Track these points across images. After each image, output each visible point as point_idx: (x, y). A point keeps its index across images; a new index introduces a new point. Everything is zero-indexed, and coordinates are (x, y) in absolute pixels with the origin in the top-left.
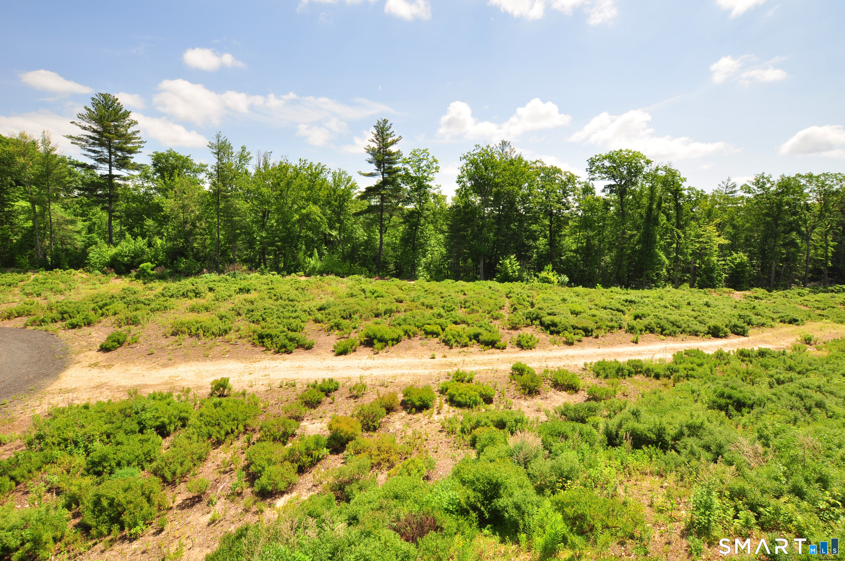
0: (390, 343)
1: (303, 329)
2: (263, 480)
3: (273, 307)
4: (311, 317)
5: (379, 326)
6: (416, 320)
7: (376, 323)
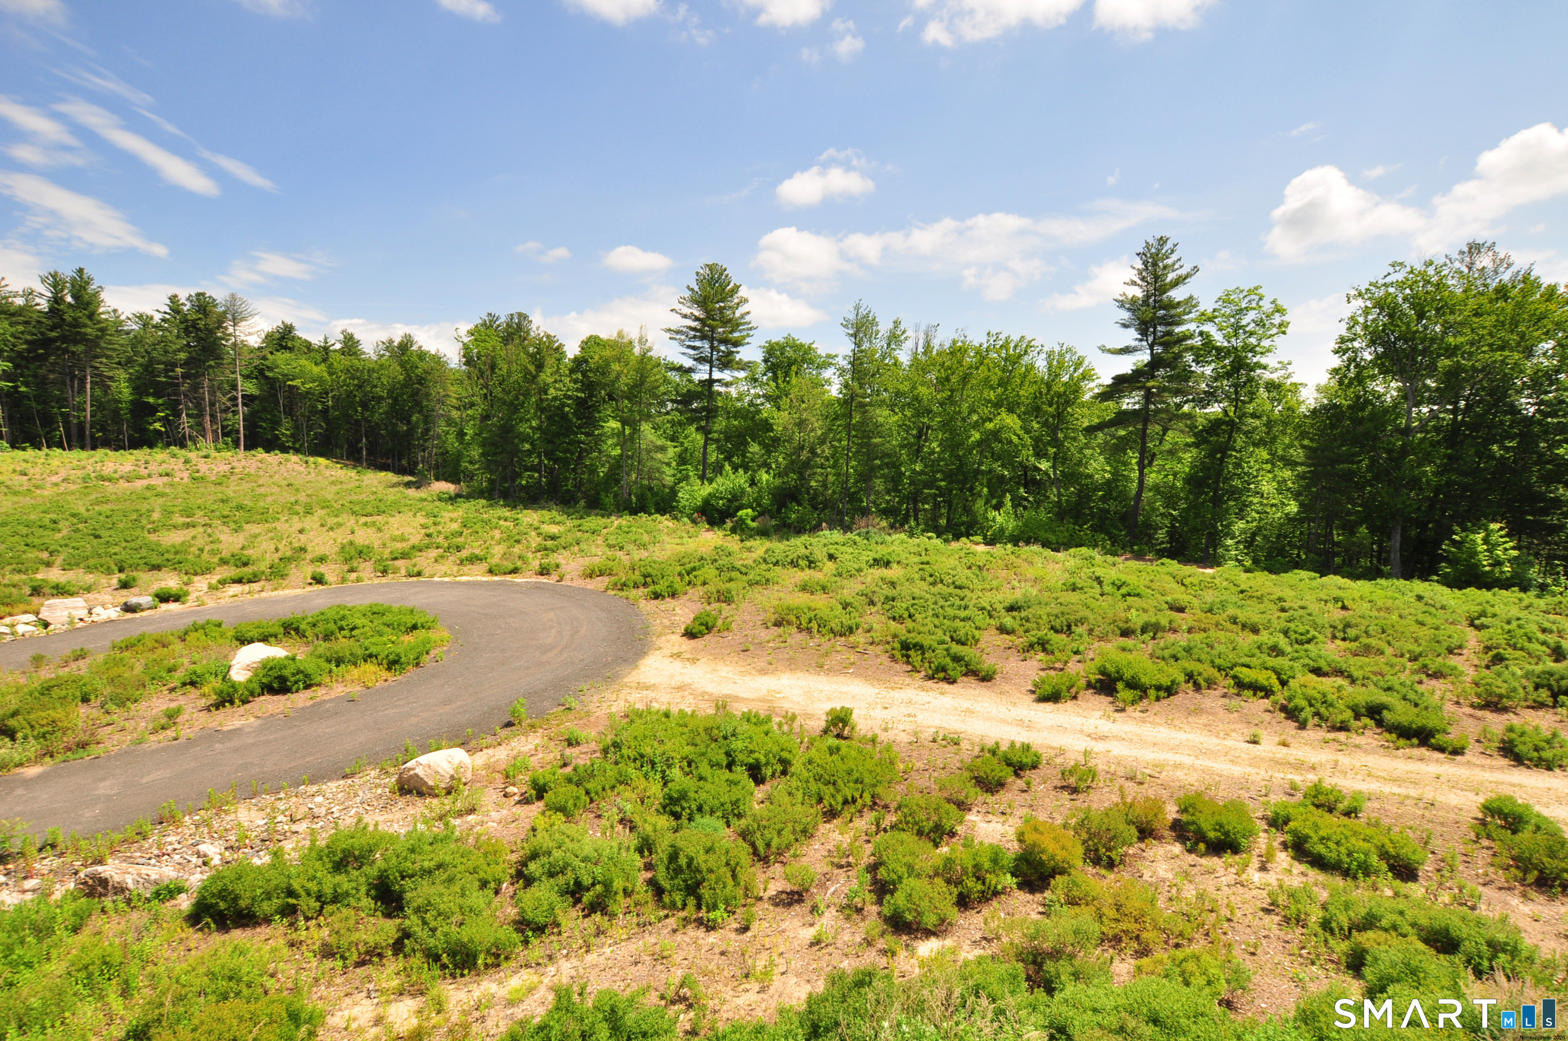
0: (1152, 693)
1: (977, 641)
2: (899, 898)
3: (928, 596)
4: (992, 622)
5: (1130, 657)
6: (1215, 652)
7: (1124, 649)
